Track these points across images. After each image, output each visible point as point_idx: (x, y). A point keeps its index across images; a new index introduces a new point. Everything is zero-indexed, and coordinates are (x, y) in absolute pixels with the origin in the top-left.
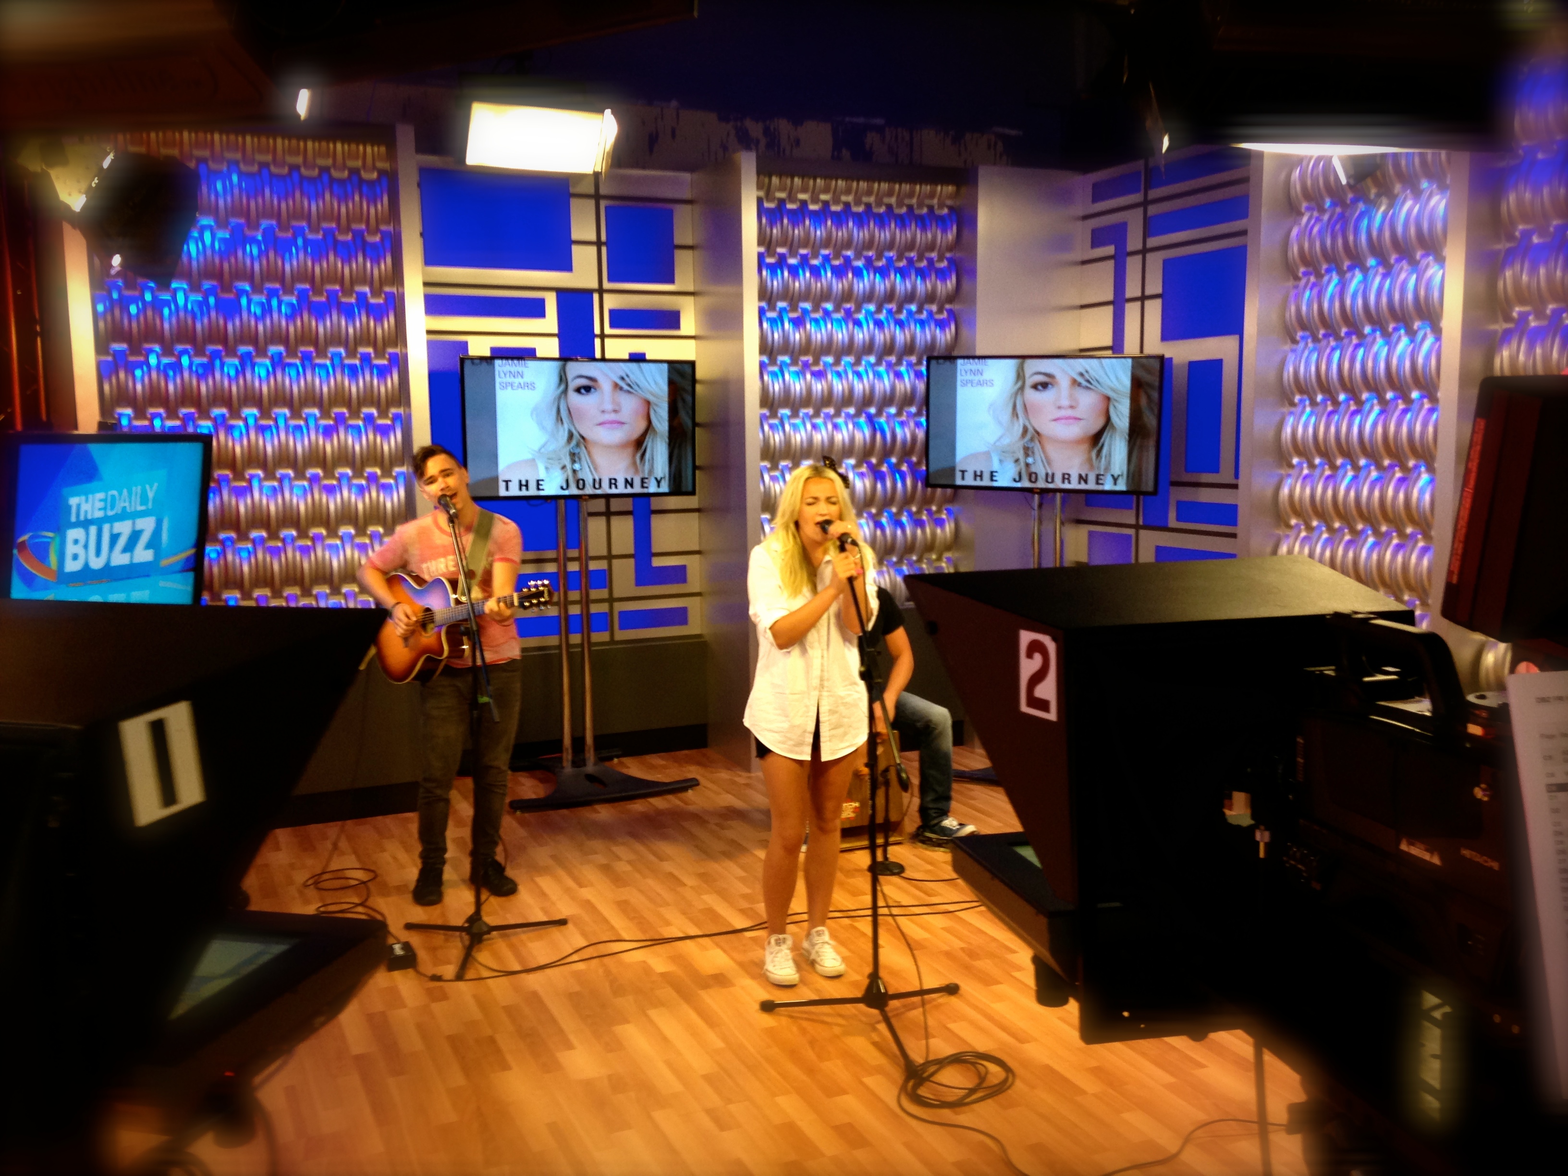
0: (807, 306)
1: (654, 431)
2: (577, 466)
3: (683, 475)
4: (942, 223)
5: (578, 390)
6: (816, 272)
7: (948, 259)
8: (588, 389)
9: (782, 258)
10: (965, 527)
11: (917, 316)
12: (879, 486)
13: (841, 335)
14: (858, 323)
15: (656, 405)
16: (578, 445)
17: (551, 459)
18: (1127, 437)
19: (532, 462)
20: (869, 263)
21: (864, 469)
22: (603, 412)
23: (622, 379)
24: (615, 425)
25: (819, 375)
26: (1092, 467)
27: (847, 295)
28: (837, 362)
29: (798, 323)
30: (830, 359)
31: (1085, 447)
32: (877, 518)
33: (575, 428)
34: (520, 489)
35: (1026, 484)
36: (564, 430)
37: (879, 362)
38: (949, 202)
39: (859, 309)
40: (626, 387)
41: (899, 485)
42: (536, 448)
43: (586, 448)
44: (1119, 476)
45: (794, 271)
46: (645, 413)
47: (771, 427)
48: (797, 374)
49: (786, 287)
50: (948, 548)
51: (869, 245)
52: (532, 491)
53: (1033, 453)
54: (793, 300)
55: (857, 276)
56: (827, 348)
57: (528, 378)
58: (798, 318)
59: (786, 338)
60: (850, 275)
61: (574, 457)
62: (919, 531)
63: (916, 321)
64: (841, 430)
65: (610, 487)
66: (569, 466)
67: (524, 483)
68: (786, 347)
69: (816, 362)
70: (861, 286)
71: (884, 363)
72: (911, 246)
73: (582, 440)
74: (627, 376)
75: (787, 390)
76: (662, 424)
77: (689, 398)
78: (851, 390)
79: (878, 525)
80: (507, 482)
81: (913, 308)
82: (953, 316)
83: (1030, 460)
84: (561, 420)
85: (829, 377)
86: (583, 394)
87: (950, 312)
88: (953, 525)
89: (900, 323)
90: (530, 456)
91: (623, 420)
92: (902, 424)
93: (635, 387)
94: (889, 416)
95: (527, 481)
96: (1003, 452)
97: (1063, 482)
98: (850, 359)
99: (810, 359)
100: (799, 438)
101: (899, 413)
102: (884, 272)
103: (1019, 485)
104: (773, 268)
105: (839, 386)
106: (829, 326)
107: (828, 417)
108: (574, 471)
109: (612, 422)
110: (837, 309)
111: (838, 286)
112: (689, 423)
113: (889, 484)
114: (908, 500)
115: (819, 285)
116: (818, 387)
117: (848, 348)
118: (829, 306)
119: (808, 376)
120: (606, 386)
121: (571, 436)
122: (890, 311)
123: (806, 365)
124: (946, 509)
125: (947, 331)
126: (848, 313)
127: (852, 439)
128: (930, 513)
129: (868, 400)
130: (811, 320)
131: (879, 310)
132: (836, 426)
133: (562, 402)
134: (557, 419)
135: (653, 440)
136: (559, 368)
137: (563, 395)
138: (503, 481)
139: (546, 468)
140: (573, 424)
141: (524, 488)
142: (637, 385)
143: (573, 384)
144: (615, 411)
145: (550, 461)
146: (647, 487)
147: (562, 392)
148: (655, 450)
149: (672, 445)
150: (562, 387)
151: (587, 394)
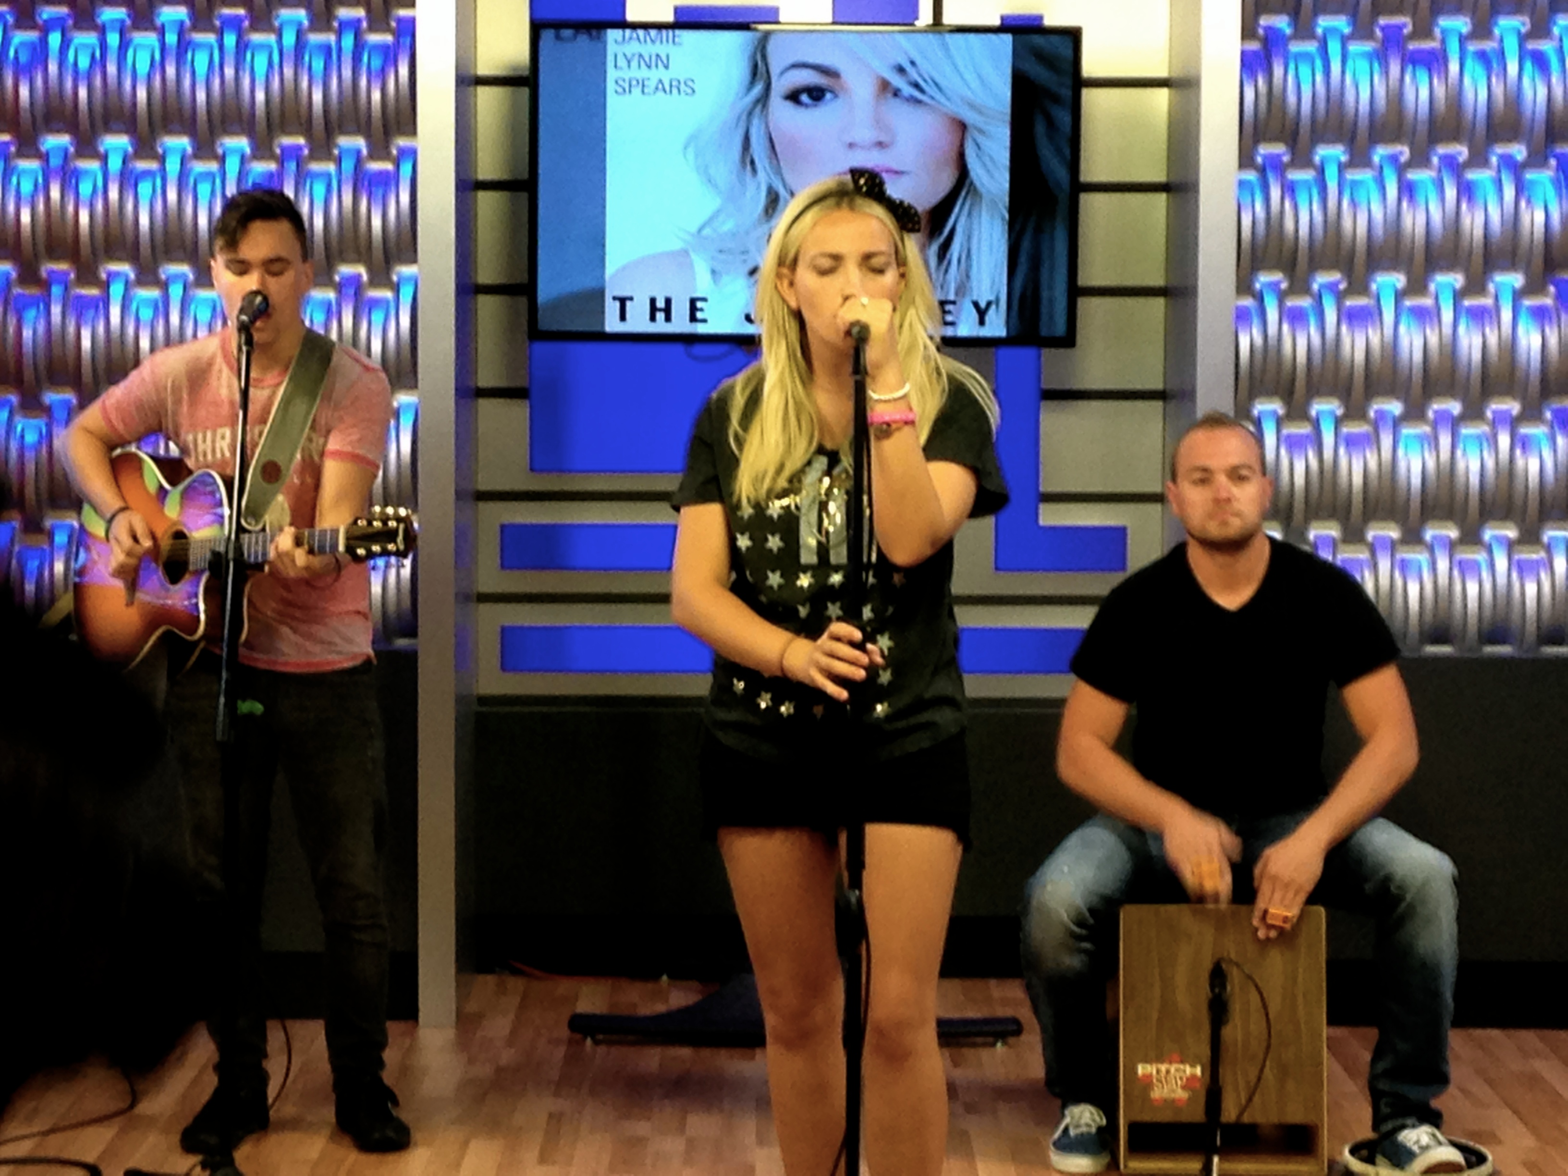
1: (973, 191)
3: (1045, 294)
5: (794, 97)
8: (817, 94)
15: (981, 131)
17: (723, 253)
19: (681, 258)
21: (1548, 301)
22: (851, 145)
23: (901, 70)
33: (784, 182)
34: (653, 318)
40: (907, 90)
42: (694, 229)
46: (954, 154)
52: (680, 324)
57: (680, 69)
67: (660, 304)
74: (913, 63)
76: (994, 174)
77: (1066, 117)
80: (623, 301)
84: (752, 162)
86: (806, 106)
90: (676, 245)
91: (899, 168)
93: (929, 89)
95: (668, 301)
99: (1405, 21)
100: (1361, 221)
105: (1479, 91)
107: (1450, 166)
112: (1061, 173)
116: (1421, 91)
119: (1395, 68)
120: (859, 86)
121: (773, 200)
123: (1393, 39)
127: (1513, 224)
129: (1561, 124)
132: (1468, 192)
133: (755, 121)
134: (743, 162)
135: (970, 214)
136: (750, 49)
137: (759, 107)
138: (615, 298)
139: (713, 272)
140: (778, 172)
141: (660, 316)
142: (936, 84)
143: (781, 85)
144: (880, 145)
145: (722, 257)
146: (952, 324)
147: (758, 101)
148: (975, 241)
149: (1017, 227)
150: (758, 88)
151: (816, 106)
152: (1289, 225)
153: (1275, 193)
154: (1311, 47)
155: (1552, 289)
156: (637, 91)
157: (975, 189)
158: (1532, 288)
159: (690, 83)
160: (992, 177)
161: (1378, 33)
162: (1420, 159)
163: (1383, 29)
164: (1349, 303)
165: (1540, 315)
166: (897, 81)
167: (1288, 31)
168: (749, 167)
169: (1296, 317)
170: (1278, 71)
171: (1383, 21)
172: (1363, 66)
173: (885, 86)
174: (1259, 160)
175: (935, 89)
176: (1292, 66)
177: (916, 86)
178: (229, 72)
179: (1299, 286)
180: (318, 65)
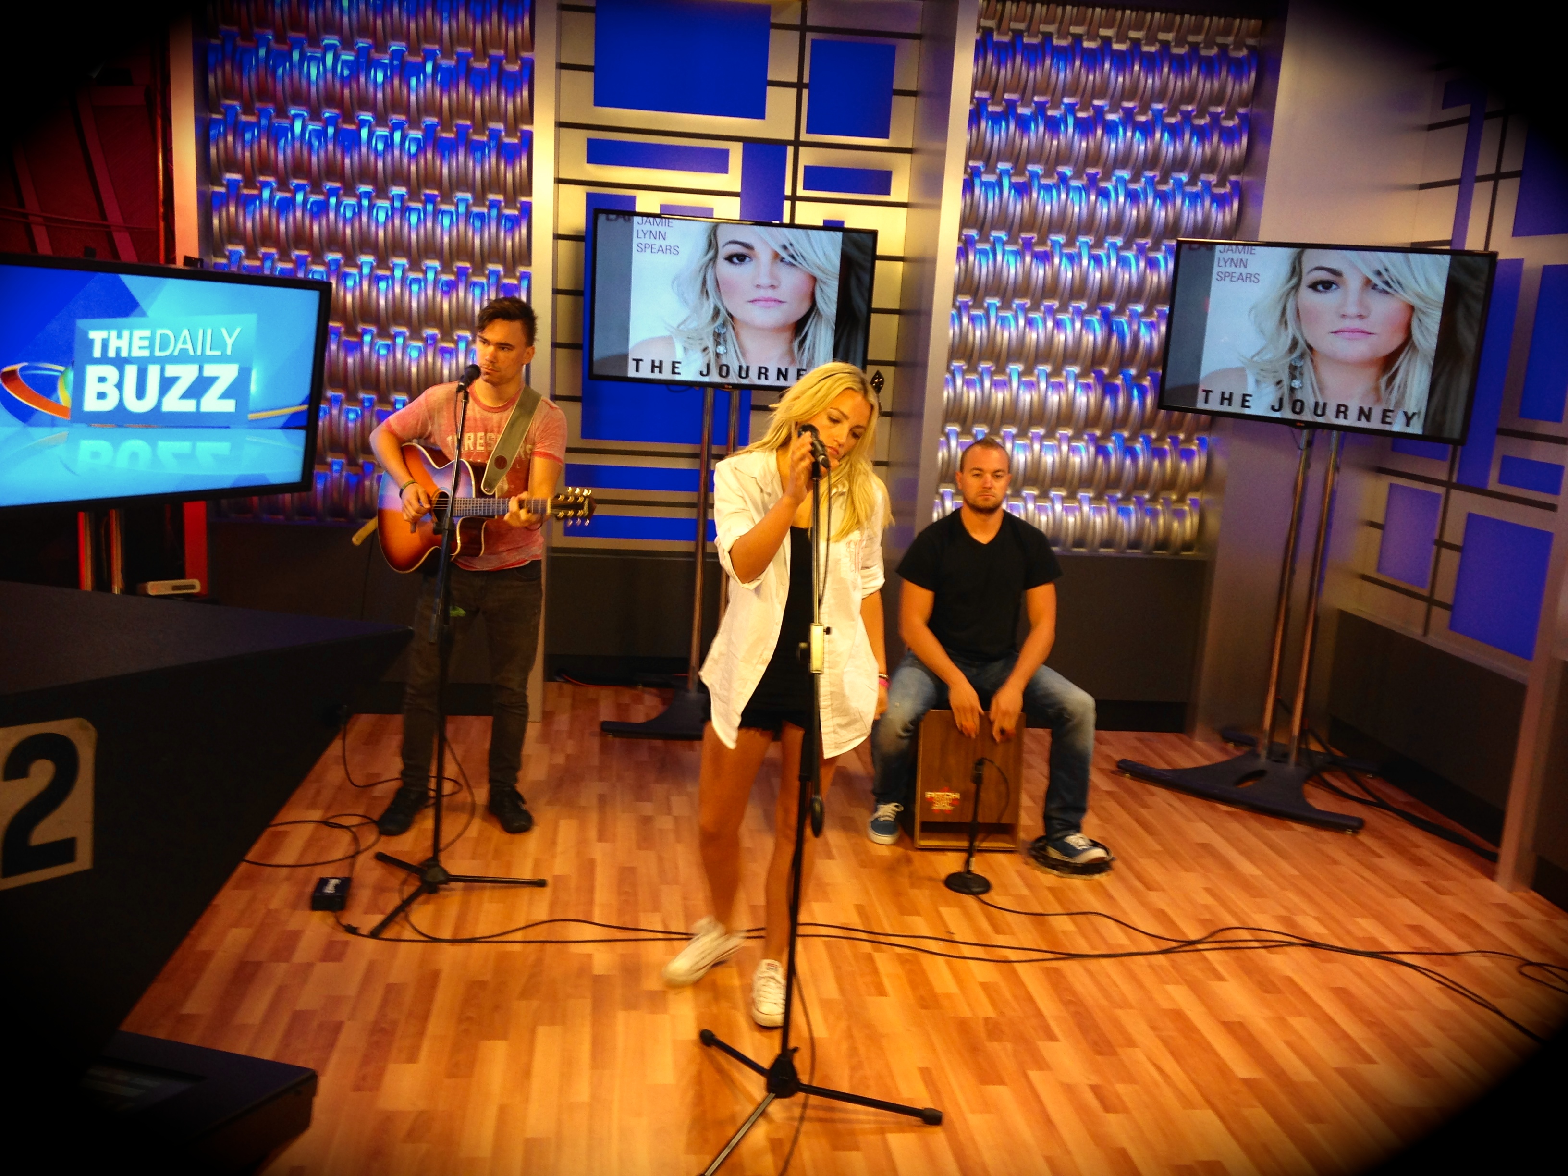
0: (1038, 169)
1: (819, 314)
2: (721, 349)
4: (1238, 69)
5: (729, 259)
6: (1053, 126)
7: (1239, 115)
8: (741, 258)
9: (1011, 106)
10: (1220, 462)
11: (1188, 189)
12: (1108, 402)
13: (1078, 207)
14: (1104, 194)
15: (824, 283)
16: (724, 324)
17: (690, 339)
18: (1432, 363)
19: (668, 340)
20: (1128, 117)
21: (1091, 381)
22: (758, 286)
23: (785, 248)
24: (771, 304)
25: (1045, 258)
26: (1378, 400)
27: (1093, 158)
28: (1071, 243)
29: (1022, 190)
30: (1061, 239)
31: (1373, 371)
32: (1101, 443)
33: (723, 304)
34: (653, 371)
35: (1287, 414)
36: (709, 306)
37: (1127, 246)
38: (1251, 42)
39: (1107, 177)
40: (788, 259)
41: (1136, 403)
42: (675, 326)
43: (733, 328)
44: (1414, 414)
45: (1023, 124)
46: (809, 293)
47: (972, 319)
48: (1016, 253)
49: (1010, 143)
50: (1195, 486)
51: (1130, 93)
52: (666, 375)
53: (1302, 374)
54: (1019, 161)
55: (1108, 133)
56: (1058, 223)
57: (670, 241)
58: (1023, 183)
59: (1003, 208)
60: (1099, 132)
61: (718, 338)
62: (1156, 463)
63: (1184, 195)
64: (1066, 328)
65: (759, 378)
66: (711, 349)
67: (657, 364)
68: (1003, 221)
69: (1042, 241)
70: (1112, 146)
71: (1135, 247)
72: (1189, 96)
73: (729, 319)
74: (791, 244)
75: (997, 274)
76: (828, 305)
77: (866, 278)
78: (1084, 278)
79: (1101, 451)
80: (638, 361)
81: (1184, 177)
82: (1239, 190)
83: (1296, 384)
84: (707, 292)
85: (1057, 261)
86: (736, 264)
87: (1236, 185)
88: (1204, 459)
89: (1164, 198)
90: (666, 333)
91: (783, 300)
92: (1152, 326)
93: (799, 259)
94: (1134, 315)
95: (661, 362)
96: (1262, 370)
97: (1337, 417)
98: (1088, 239)
99: (1034, 236)
100: (1006, 336)
101: (1148, 312)
102: (1147, 130)
103: (1277, 415)
104: (996, 119)
105: (1067, 274)
106: (1063, 196)
107: (1050, 311)
108: (718, 355)
109: (767, 300)
110: (1077, 175)
111: (1082, 145)
113: (1121, 400)
114: (1145, 423)
115: (1055, 142)
116: (1040, 272)
117: (1087, 225)
118: (1068, 171)
119: (1028, 259)
120: (763, 255)
121: (717, 312)
122: (1151, 181)
123: (1028, 245)
124: (1198, 439)
125: (1227, 210)
126: (1093, 181)
127: (1078, 341)
128: (1175, 441)
129: (1106, 293)
130: (1040, 187)
131: (1135, 178)
132: (1058, 324)
133: (710, 271)
134: (702, 292)
135: (816, 325)
136: (707, 230)
137: (711, 263)
138: (634, 360)
139: (685, 349)
140: (720, 298)
141: (657, 370)
142: (802, 256)
143: (724, 251)
144: (772, 286)
145: (690, 341)
147: (710, 260)
148: (817, 340)
149: (839, 333)
150: (711, 254)
151: (741, 264)
152: (971, 337)
153: (965, 320)
154: (987, 247)
155: (1093, 375)
156: (648, 250)
157: (819, 312)
158: (1084, 374)
159: (676, 248)
160: (828, 307)
161: (1020, 241)
162: (1035, 307)
163: (1023, 239)
164: (996, 378)
165: (1088, 387)
166: (783, 254)
167: (976, 237)
168: (705, 294)
169: (968, 383)
170: (971, 258)
171: (1024, 235)
172: (1012, 260)
173: (776, 255)
174: (958, 303)
175: (802, 258)
176: (978, 256)
177: (792, 257)
178: (429, 225)
179: (972, 368)
180: (478, 224)
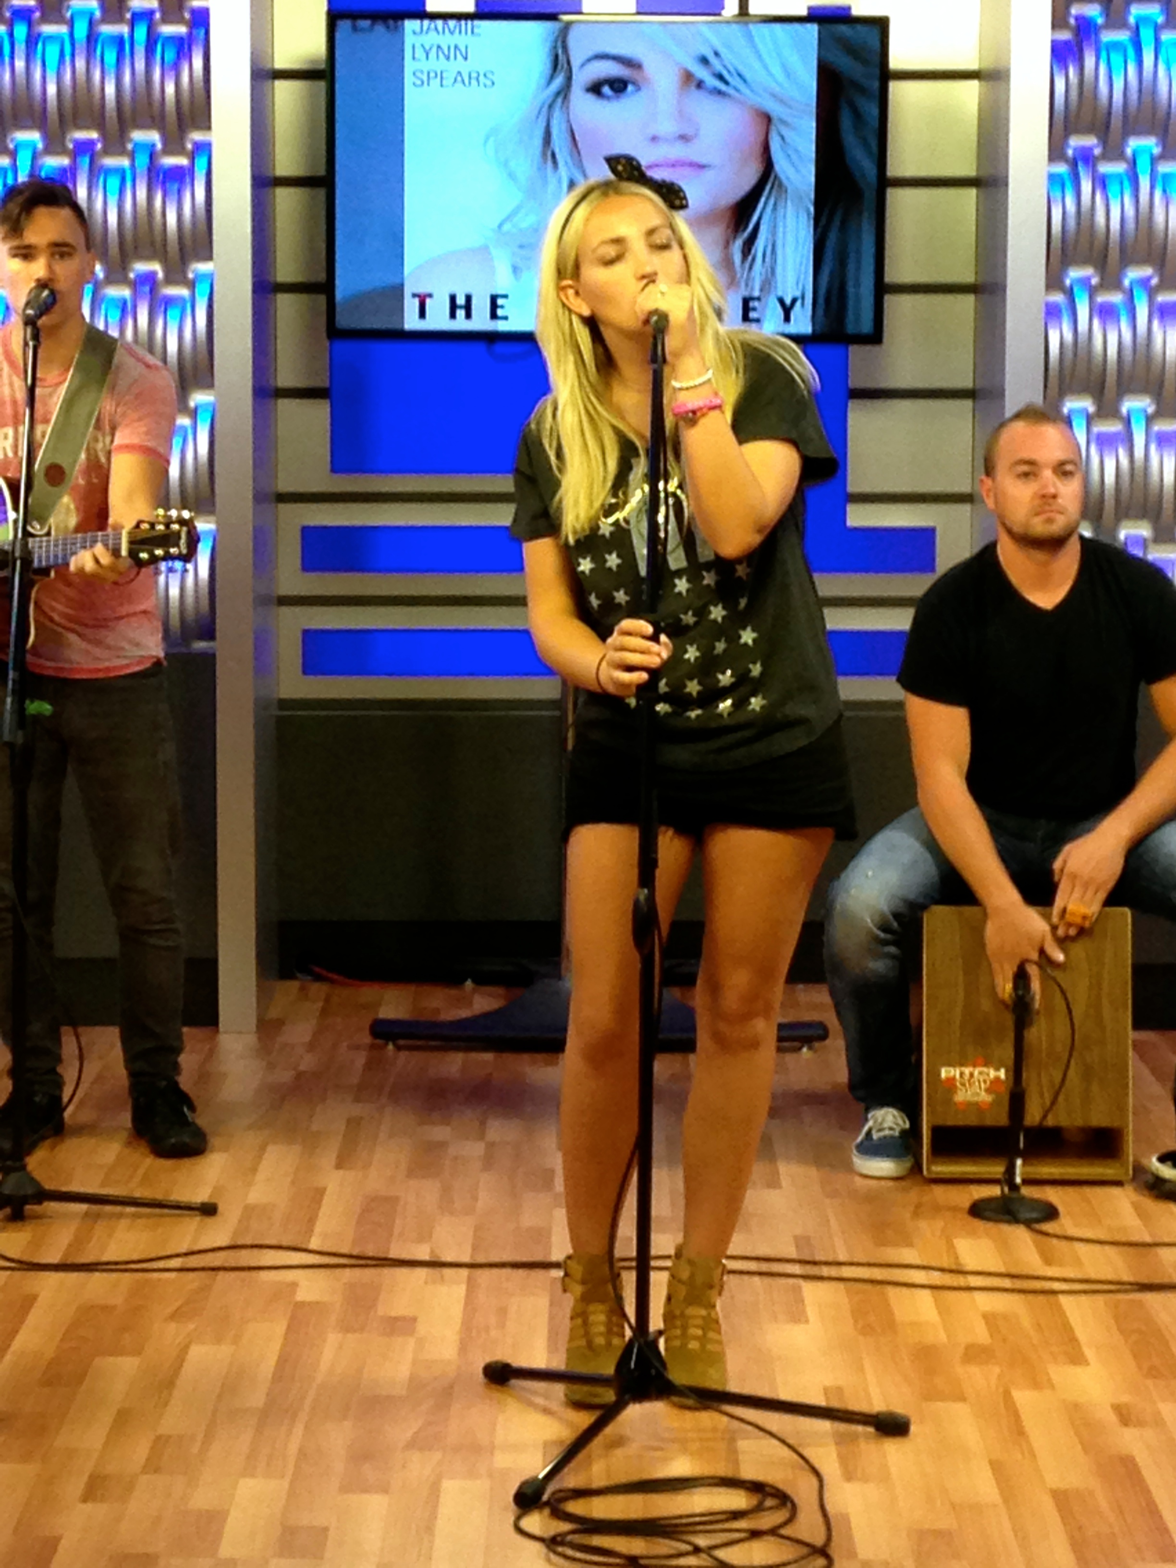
1: (780, 186)
3: (851, 290)
5: (595, 89)
8: (619, 86)
17: (525, 249)
19: (482, 254)
22: (654, 139)
23: (704, 61)
24: (683, 171)
34: (453, 315)
40: (711, 82)
42: (493, 224)
46: (759, 146)
47: (1101, 182)
52: (480, 322)
67: (461, 301)
74: (717, 54)
76: (799, 168)
77: (873, 110)
80: (422, 298)
84: (553, 155)
86: (608, 98)
91: (703, 161)
93: (734, 80)
95: (469, 298)
109: (673, 165)
112: (869, 167)
120: (662, 78)
133: (557, 114)
134: (544, 154)
135: (774, 209)
136: (552, 38)
137: (560, 100)
138: (414, 295)
139: (516, 270)
140: (580, 165)
141: (460, 313)
142: (740, 75)
143: (583, 76)
144: (683, 138)
145: (523, 252)
146: (758, 321)
147: (558, 94)
148: (780, 237)
149: (823, 220)
150: (559, 81)
151: (618, 97)
152: (1100, 220)
153: (1086, 186)
154: (1123, 37)
156: (435, 82)
157: (781, 185)
159: (489, 75)
160: (797, 171)
164: (1161, 298)
166: (701, 73)
167: (1100, 21)
168: (550, 161)
170: (1089, 61)
173: (688, 77)
174: (1070, 152)
175: (738, 79)
176: (1104, 56)
177: (720, 77)
178: (20, 64)
179: (1111, 281)
180: (111, 57)
